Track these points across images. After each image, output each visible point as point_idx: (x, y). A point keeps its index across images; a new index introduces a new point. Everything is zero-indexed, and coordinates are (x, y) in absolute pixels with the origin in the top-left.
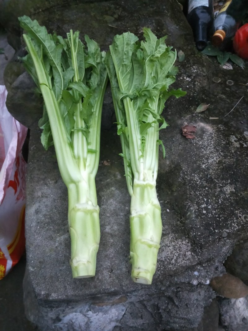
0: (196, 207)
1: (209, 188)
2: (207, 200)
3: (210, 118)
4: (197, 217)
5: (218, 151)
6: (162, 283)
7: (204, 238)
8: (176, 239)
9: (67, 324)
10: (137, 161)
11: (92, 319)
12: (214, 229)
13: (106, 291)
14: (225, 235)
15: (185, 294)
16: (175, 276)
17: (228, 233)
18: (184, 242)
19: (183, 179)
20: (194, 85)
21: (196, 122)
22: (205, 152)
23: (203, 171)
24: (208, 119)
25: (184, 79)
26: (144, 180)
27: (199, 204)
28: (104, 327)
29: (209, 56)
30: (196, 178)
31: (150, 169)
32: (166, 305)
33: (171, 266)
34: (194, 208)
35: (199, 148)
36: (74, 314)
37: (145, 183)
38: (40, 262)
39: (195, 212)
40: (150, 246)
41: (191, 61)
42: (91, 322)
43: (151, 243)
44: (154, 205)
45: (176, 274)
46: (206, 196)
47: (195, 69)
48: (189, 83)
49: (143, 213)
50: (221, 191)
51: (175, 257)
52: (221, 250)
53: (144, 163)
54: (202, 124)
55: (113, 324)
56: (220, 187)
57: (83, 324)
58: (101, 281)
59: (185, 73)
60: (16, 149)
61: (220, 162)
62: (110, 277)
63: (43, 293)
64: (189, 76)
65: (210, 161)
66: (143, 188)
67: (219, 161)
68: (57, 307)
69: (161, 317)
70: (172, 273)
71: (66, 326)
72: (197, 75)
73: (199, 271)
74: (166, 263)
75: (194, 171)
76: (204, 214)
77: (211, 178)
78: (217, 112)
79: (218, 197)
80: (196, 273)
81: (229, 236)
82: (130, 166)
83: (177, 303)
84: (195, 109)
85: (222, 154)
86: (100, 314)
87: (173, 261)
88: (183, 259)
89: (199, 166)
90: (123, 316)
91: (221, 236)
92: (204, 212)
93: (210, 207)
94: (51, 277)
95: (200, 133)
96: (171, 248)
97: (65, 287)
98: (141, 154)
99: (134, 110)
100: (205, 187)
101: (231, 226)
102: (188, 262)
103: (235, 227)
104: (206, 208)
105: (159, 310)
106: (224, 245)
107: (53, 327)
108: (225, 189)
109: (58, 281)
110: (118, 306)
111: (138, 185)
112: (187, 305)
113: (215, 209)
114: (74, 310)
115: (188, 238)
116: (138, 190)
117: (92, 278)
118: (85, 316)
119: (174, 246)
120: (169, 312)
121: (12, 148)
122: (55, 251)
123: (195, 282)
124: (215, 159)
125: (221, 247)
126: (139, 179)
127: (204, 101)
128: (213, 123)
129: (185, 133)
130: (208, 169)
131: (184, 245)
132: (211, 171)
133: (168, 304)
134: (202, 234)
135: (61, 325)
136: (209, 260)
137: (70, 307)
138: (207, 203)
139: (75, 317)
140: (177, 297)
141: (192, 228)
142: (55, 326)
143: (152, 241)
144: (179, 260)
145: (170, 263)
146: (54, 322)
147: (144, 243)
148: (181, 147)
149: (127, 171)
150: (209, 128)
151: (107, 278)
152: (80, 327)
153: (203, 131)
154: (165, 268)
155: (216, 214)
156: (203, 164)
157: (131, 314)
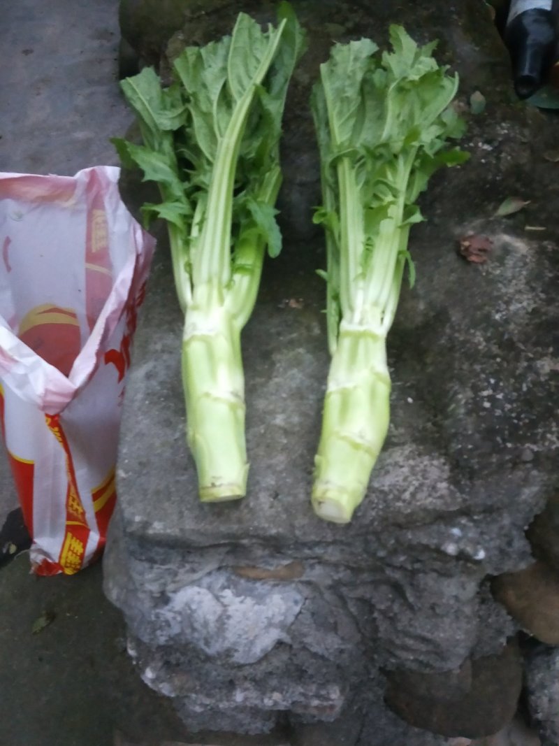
0: (470, 394)
1: (504, 359)
2: (497, 383)
3: (528, 228)
4: (469, 413)
5: (533, 289)
6: (379, 539)
7: (479, 456)
8: (420, 455)
9: (180, 613)
10: (352, 285)
11: (231, 610)
12: (504, 441)
13: (261, 532)
14: (528, 456)
15: (429, 580)
16: (408, 528)
17: (536, 454)
18: (435, 462)
19: (451, 339)
20: (498, 158)
21: (493, 232)
22: (504, 290)
23: (495, 325)
24: (523, 230)
25: (476, 146)
26: (361, 323)
27: (476, 389)
28: (256, 637)
29: (543, 110)
30: (479, 338)
31: (376, 304)
32: (389, 603)
33: (400, 504)
34: (464, 396)
35: (491, 282)
36: (196, 589)
37: (362, 329)
38: (140, 464)
39: (466, 403)
40: (356, 446)
41: (498, 115)
42: (229, 617)
43: (359, 441)
44: (377, 374)
45: (409, 522)
46: (496, 374)
47: (503, 129)
48: (486, 154)
49: (350, 385)
50: (530, 368)
51: (412, 489)
52: (518, 495)
53: (366, 290)
54: (506, 238)
55: (275, 634)
56: (529, 359)
57: (212, 618)
58: (251, 511)
59: (481, 136)
60: (129, 284)
61: (535, 312)
62: (271, 507)
63: (137, 519)
64: (488, 142)
65: (512, 308)
66: (357, 337)
67: (533, 310)
68: (164, 562)
69: (376, 630)
70: (401, 520)
71: (179, 618)
72: (507, 139)
73: (463, 528)
74: (391, 497)
75: (475, 324)
76: (485, 409)
77: (510, 340)
78: (543, 216)
79: (521, 378)
80: (456, 531)
81: (537, 460)
82: (337, 297)
83: (411, 599)
84: (496, 208)
85: (543, 296)
86: (249, 601)
87: (407, 495)
88: (430, 495)
89: (488, 317)
90: (297, 616)
91: (518, 457)
92: (487, 405)
93: (500, 396)
94: (157, 493)
95: (499, 253)
96: (406, 470)
97: (181, 513)
98: (360, 270)
99: (357, 184)
100: (494, 357)
101: (544, 438)
102: (439, 502)
103: (552, 443)
104: (491, 399)
105: (371, 612)
106: (526, 481)
107: (153, 618)
108: (539, 363)
109: (169, 499)
110: (287, 588)
111: (348, 334)
112: (433, 608)
113: (511, 402)
114: (196, 576)
115: (446, 454)
116: (346, 342)
117: (235, 503)
118: (217, 598)
119: (412, 468)
120: (393, 620)
121: (123, 281)
122: (172, 447)
123: (451, 549)
124: (525, 304)
125: (520, 487)
126: (351, 321)
127: (516, 194)
128: (532, 236)
129: (467, 249)
130: (507, 321)
131: (436, 468)
132: (512, 326)
133: (393, 601)
134: (476, 448)
135: (169, 615)
136: (489, 510)
137: (188, 566)
138: (495, 388)
139: (197, 598)
140: (412, 585)
141: (455, 435)
142: (157, 616)
143: (362, 437)
144: (419, 496)
145: (398, 499)
146: (156, 606)
147: (344, 438)
148: (453, 277)
149: (331, 308)
150: (521, 246)
151: (266, 507)
152: (206, 624)
153: (507, 250)
154: (388, 507)
155: (511, 411)
156: (498, 311)
157: (313, 614)
